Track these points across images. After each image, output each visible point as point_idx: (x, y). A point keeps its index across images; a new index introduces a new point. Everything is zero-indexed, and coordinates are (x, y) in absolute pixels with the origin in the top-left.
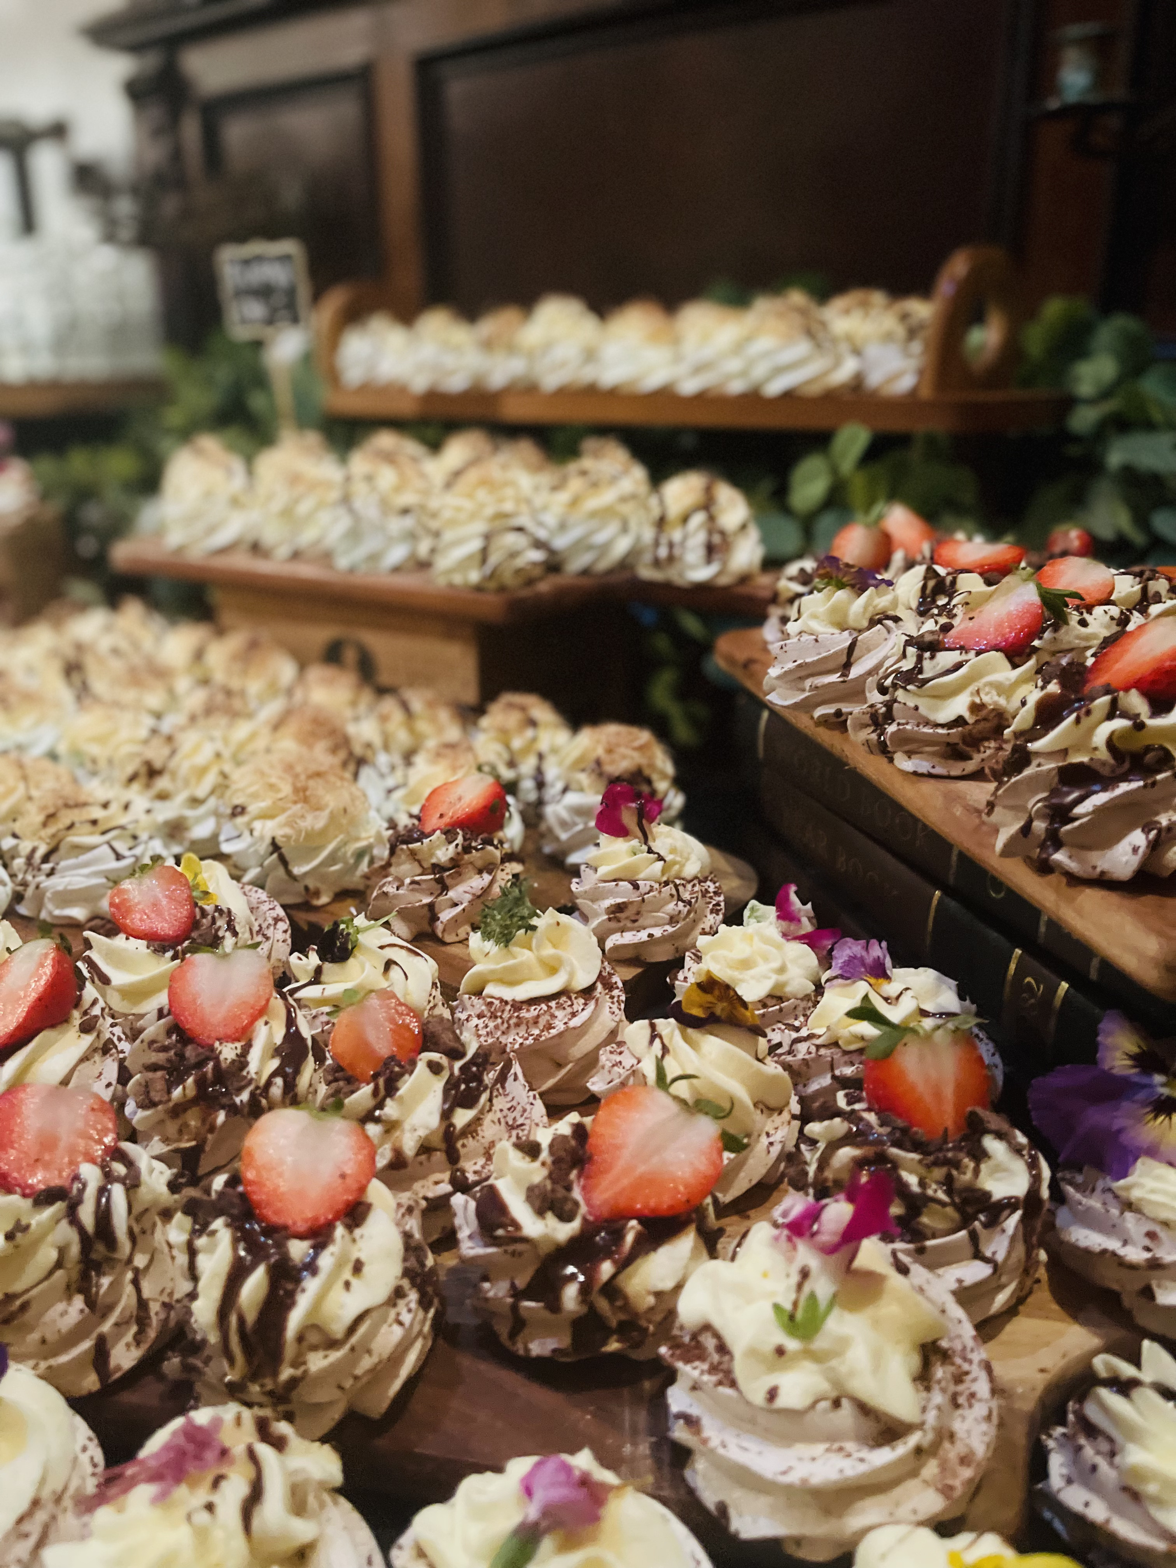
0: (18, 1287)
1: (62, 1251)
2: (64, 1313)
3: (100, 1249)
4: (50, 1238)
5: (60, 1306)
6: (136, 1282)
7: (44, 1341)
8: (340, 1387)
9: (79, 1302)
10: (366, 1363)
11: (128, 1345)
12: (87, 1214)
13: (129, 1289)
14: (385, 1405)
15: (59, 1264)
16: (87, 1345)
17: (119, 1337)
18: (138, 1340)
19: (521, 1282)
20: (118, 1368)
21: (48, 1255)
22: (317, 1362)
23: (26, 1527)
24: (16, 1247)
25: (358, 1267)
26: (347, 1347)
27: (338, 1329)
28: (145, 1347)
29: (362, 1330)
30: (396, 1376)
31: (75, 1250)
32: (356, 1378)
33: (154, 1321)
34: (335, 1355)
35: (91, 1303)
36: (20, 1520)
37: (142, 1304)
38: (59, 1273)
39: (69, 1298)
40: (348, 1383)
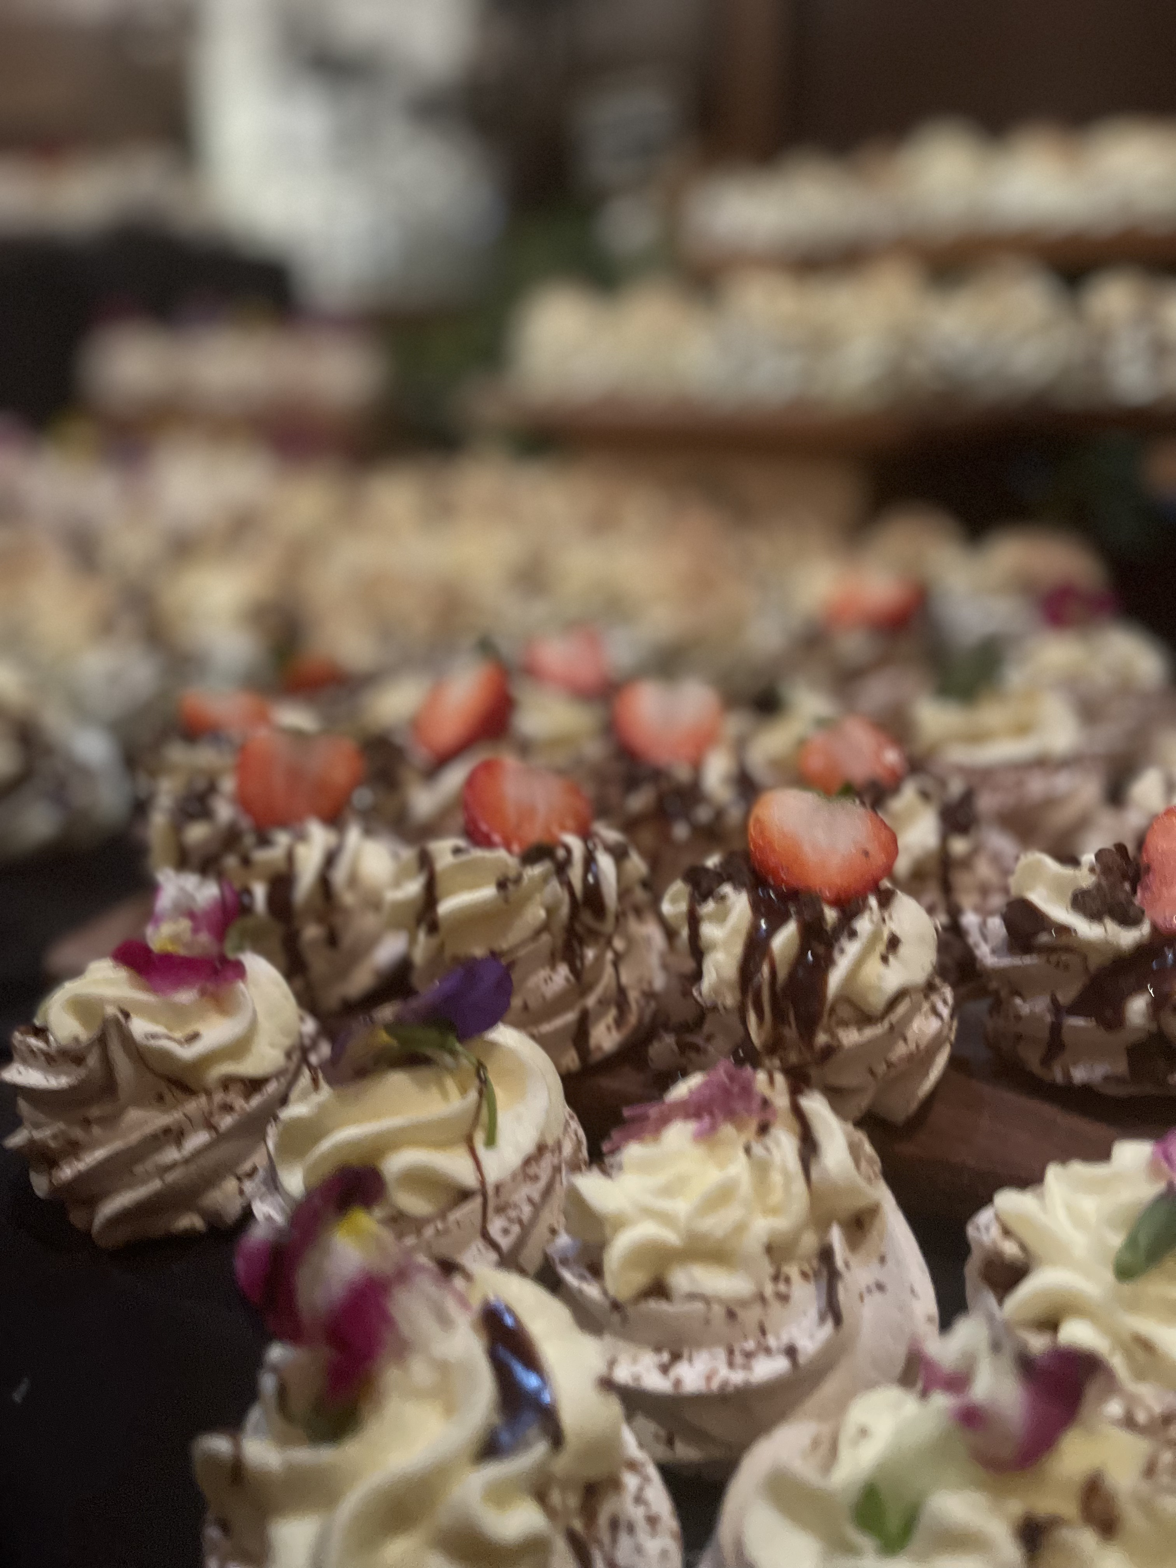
0: (504, 945)
1: (551, 911)
2: (548, 980)
3: (587, 917)
4: (538, 897)
5: (543, 973)
6: (616, 964)
7: (526, 1007)
8: (872, 1072)
9: (563, 970)
10: (901, 1050)
11: (609, 1028)
12: (576, 873)
13: (609, 970)
14: (914, 1106)
15: (545, 927)
16: (570, 1017)
17: (600, 1015)
18: (619, 1022)
19: (1065, 997)
20: (599, 1048)
21: (536, 913)
22: (850, 1037)
23: (533, 1170)
24: (506, 900)
25: (894, 943)
26: (886, 1024)
27: (877, 1002)
28: (626, 1030)
29: (902, 1009)
30: (926, 1074)
31: (565, 910)
32: (890, 1065)
33: (634, 1006)
34: (870, 1032)
35: (576, 972)
36: (528, 1162)
37: (621, 991)
38: (545, 938)
39: (553, 967)
40: (881, 1069)
